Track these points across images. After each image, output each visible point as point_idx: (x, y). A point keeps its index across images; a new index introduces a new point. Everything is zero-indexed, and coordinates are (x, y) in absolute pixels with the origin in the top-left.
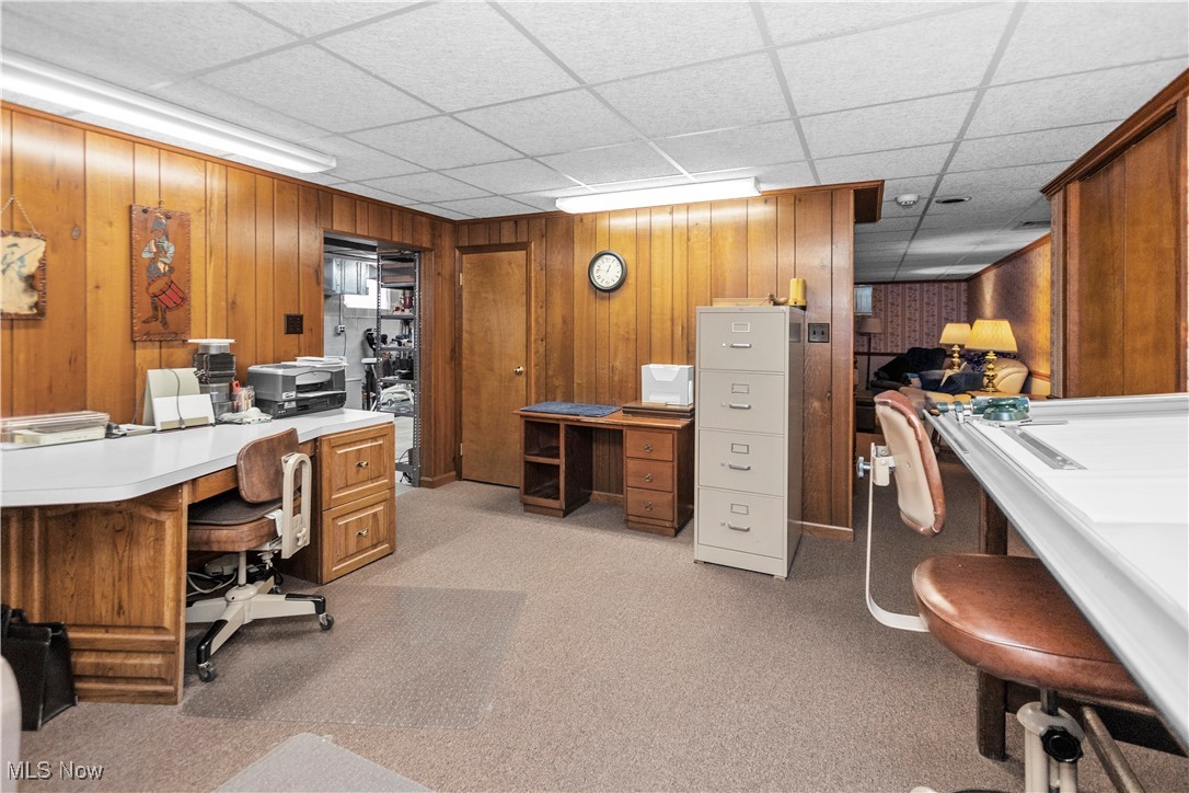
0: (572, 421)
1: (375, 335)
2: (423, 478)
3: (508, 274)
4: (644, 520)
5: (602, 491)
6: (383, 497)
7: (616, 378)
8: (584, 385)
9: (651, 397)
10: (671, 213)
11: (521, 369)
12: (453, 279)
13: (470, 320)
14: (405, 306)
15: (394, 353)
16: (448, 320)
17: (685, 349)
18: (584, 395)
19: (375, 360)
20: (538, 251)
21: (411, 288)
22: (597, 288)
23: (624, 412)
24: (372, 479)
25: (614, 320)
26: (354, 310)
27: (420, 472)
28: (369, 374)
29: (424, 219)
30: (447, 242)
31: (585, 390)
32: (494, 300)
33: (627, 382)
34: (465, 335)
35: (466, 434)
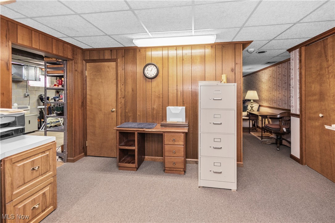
0: (141, 131)
1: (44, 97)
2: (69, 158)
3: (107, 71)
4: (172, 169)
5: (149, 156)
6: (49, 182)
7: (155, 112)
8: (141, 115)
9: (170, 119)
10: (176, 50)
11: (114, 110)
12: (82, 73)
13: (91, 90)
14: (59, 84)
15: (52, 104)
16: (80, 90)
17: (182, 100)
18: (141, 119)
19: (44, 107)
20: (121, 62)
21: (62, 76)
22: (146, 77)
23: (161, 126)
24: (42, 175)
25: (153, 90)
26: (34, 87)
27: (67, 156)
28: (41, 112)
29: (69, 46)
30: (79, 57)
31: (141, 117)
32: (102, 82)
33: (159, 113)
34: (88, 96)
35: (89, 137)
